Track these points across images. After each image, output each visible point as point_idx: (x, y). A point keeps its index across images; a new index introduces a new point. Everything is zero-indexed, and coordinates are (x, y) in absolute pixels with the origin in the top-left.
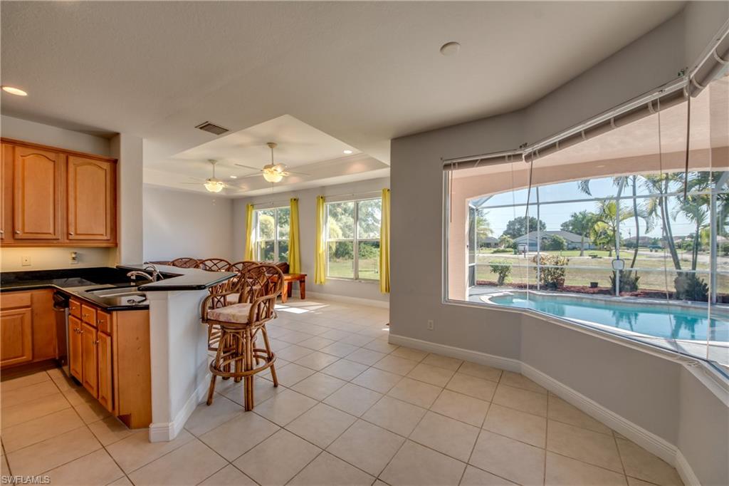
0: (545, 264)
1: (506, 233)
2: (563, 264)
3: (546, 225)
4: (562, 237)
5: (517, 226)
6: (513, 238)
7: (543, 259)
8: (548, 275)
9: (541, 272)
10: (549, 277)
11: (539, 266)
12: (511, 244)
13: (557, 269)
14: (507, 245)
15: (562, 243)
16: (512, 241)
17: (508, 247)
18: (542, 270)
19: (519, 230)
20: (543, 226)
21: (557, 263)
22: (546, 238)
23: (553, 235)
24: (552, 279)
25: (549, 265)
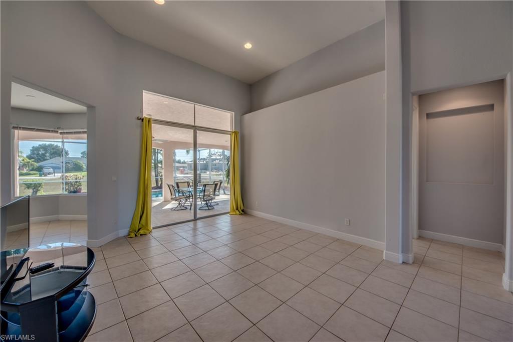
0: (68, 179)
1: (29, 157)
2: (80, 179)
3: (69, 152)
4: (81, 162)
5: (41, 152)
6: (38, 162)
7: (67, 177)
8: (71, 187)
9: (66, 185)
10: (72, 188)
11: (64, 181)
12: (35, 167)
13: (77, 182)
14: (31, 168)
15: (82, 167)
16: (36, 165)
17: (31, 170)
18: (67, 183)
19: (44, 155)
20: (67, 153)
21: (76, 179)
22: (69, 163)
23: (74, 160)
24: (73, 189)
25: (72, 180)
